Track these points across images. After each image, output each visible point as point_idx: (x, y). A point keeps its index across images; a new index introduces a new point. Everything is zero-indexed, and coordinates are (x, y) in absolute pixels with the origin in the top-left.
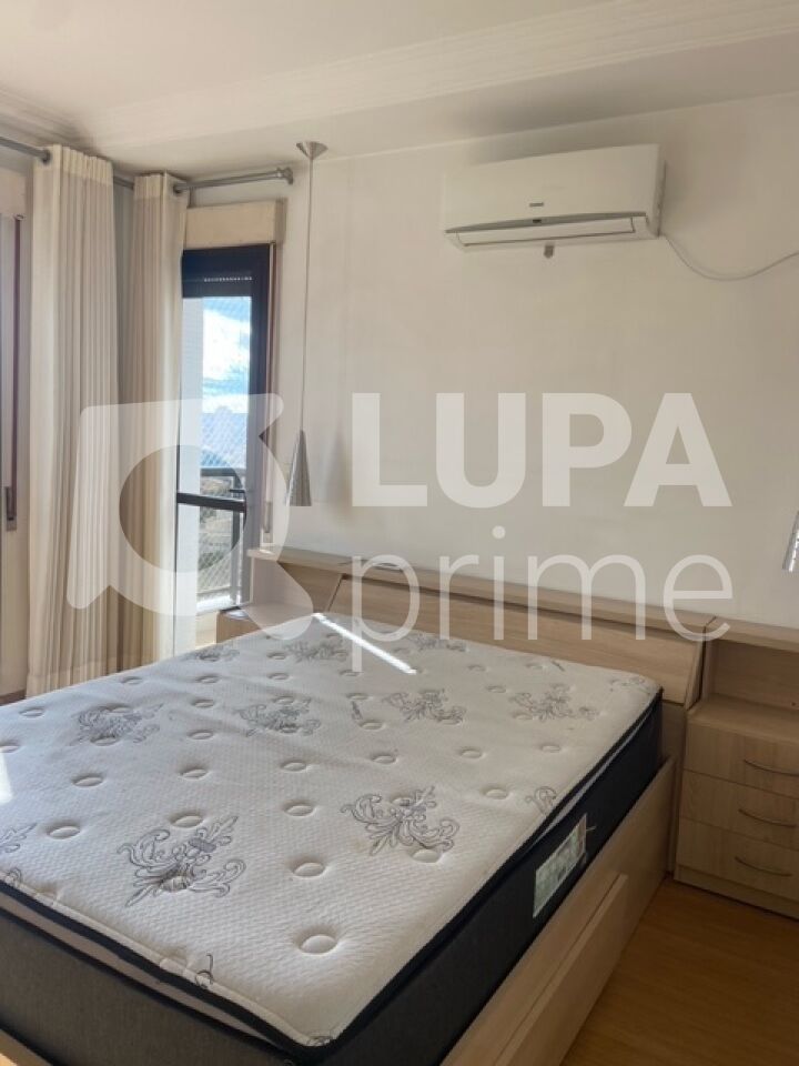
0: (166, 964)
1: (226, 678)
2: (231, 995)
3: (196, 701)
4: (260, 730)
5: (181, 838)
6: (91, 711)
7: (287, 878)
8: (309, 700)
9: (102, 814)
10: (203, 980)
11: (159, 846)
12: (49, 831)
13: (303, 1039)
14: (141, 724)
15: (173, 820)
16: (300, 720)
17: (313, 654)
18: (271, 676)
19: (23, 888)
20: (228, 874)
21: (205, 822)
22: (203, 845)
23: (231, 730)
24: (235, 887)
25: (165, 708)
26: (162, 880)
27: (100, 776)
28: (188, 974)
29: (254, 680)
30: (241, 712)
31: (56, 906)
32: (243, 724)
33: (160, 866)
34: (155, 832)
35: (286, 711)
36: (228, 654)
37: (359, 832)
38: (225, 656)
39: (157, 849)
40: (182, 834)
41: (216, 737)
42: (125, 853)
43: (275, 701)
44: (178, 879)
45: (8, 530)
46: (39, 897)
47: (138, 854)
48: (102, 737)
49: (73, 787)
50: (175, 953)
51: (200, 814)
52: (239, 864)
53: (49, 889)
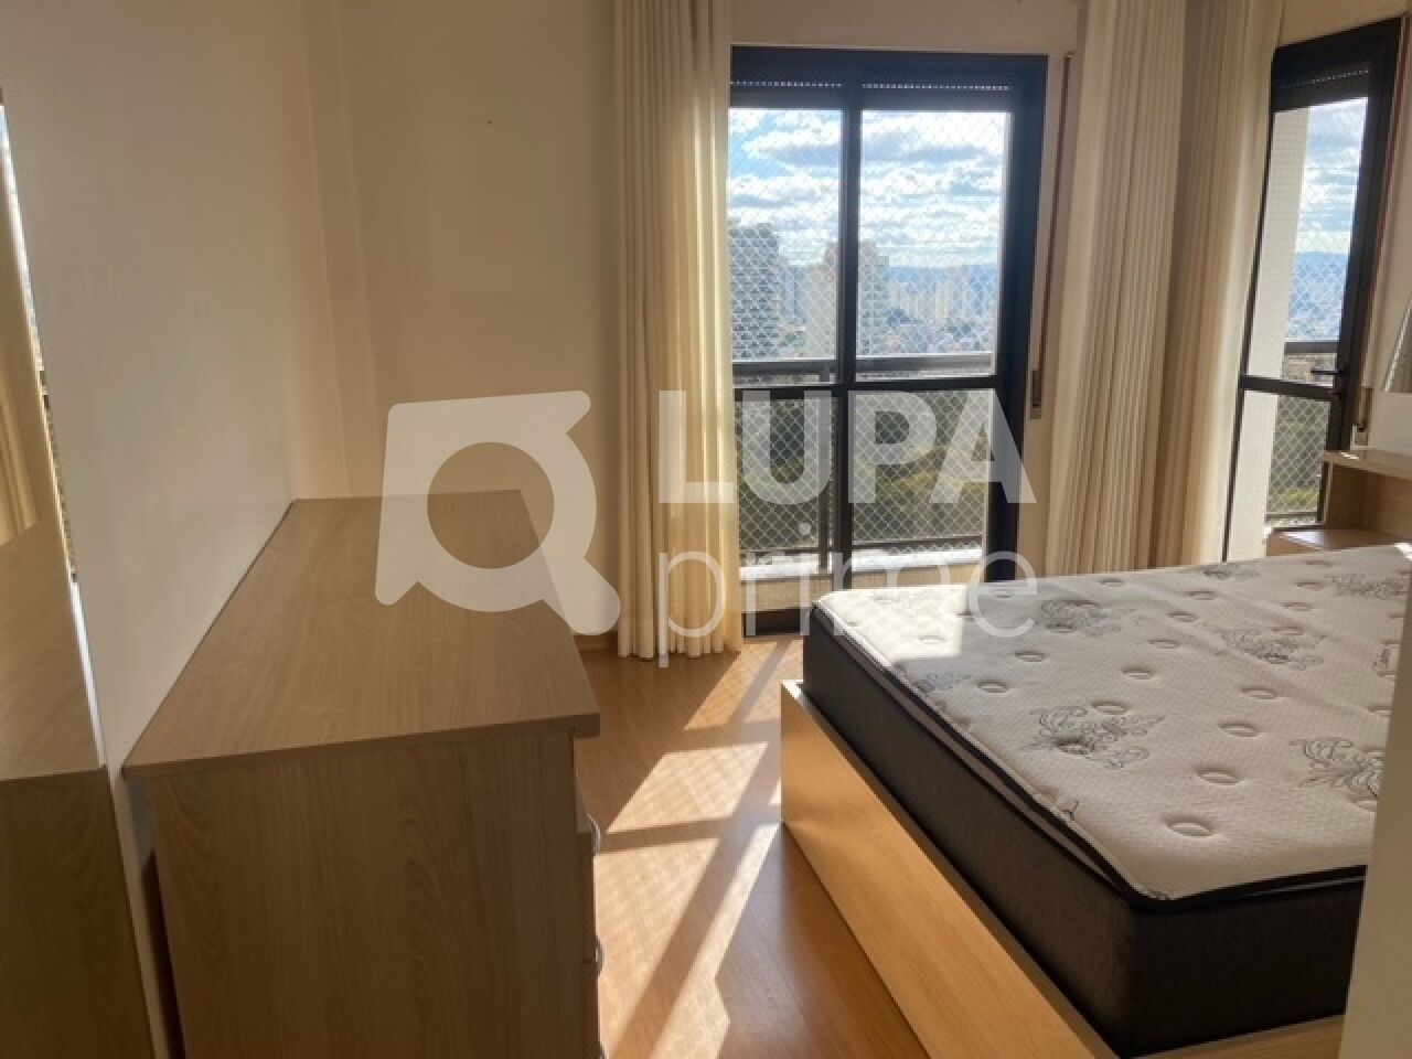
0: (1038, 797)
1: (1225, 597)
2: (1083, 833)
3: (1175, 614)
4: (1237, 653)
5: (1095, 719)
6: (1056, 602)
7: (1188, 776)
8: (1323, 637)
9: (1030, 683)
10: (1065, 817)
11: (1071, 719)
12: (981, 684)
13: (1138, 887)
14: (1103, 622)
15: (1095, 705)
16: (1296, 654)
17: (1365, 590)
18: (1288, 605)
19: (945, 717)
20: (1128, 756)
21: (1129, 714)
22: (1113, 730)
23: (1200, 645)
24: (1128, 767)
25: (1137, 613)
26: (1062, 743)
27: (1042, 655)
28: (1054, 810)
29: (1260, 604)
30: (1224, 634)
31: (967, 735)
32: (1220, 644)
33: (1064, 732)
34: (1072, 709)
35: (1284, 643)
36: (1244, 574)
37: (1303, 766)
38: (1238, 575)
39: (1068, 720)
40: (1098, 716)
41: (1181, 649)
42: (1038, 716)
43: (1275, 630)
44: (1077, 747)
45: (1032, 417)
46: (955, 726)
47: (1049, 720)
48: (1058, 626)
49: (1014, 658)
50: (1047, 792)
51: (1125, 707)
52: (1143, 752)
53: (964, 722)
